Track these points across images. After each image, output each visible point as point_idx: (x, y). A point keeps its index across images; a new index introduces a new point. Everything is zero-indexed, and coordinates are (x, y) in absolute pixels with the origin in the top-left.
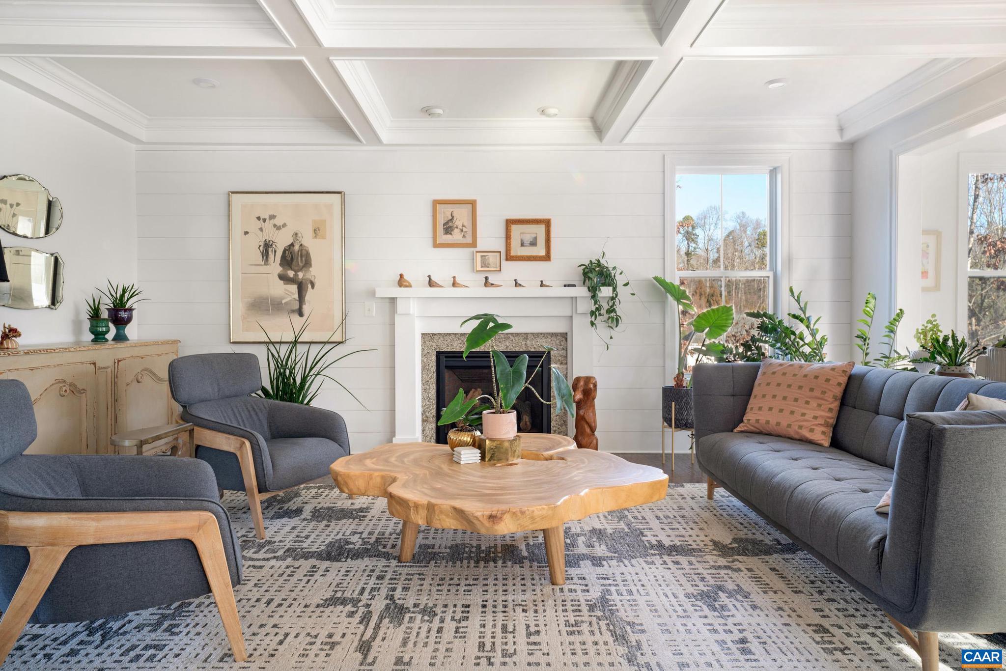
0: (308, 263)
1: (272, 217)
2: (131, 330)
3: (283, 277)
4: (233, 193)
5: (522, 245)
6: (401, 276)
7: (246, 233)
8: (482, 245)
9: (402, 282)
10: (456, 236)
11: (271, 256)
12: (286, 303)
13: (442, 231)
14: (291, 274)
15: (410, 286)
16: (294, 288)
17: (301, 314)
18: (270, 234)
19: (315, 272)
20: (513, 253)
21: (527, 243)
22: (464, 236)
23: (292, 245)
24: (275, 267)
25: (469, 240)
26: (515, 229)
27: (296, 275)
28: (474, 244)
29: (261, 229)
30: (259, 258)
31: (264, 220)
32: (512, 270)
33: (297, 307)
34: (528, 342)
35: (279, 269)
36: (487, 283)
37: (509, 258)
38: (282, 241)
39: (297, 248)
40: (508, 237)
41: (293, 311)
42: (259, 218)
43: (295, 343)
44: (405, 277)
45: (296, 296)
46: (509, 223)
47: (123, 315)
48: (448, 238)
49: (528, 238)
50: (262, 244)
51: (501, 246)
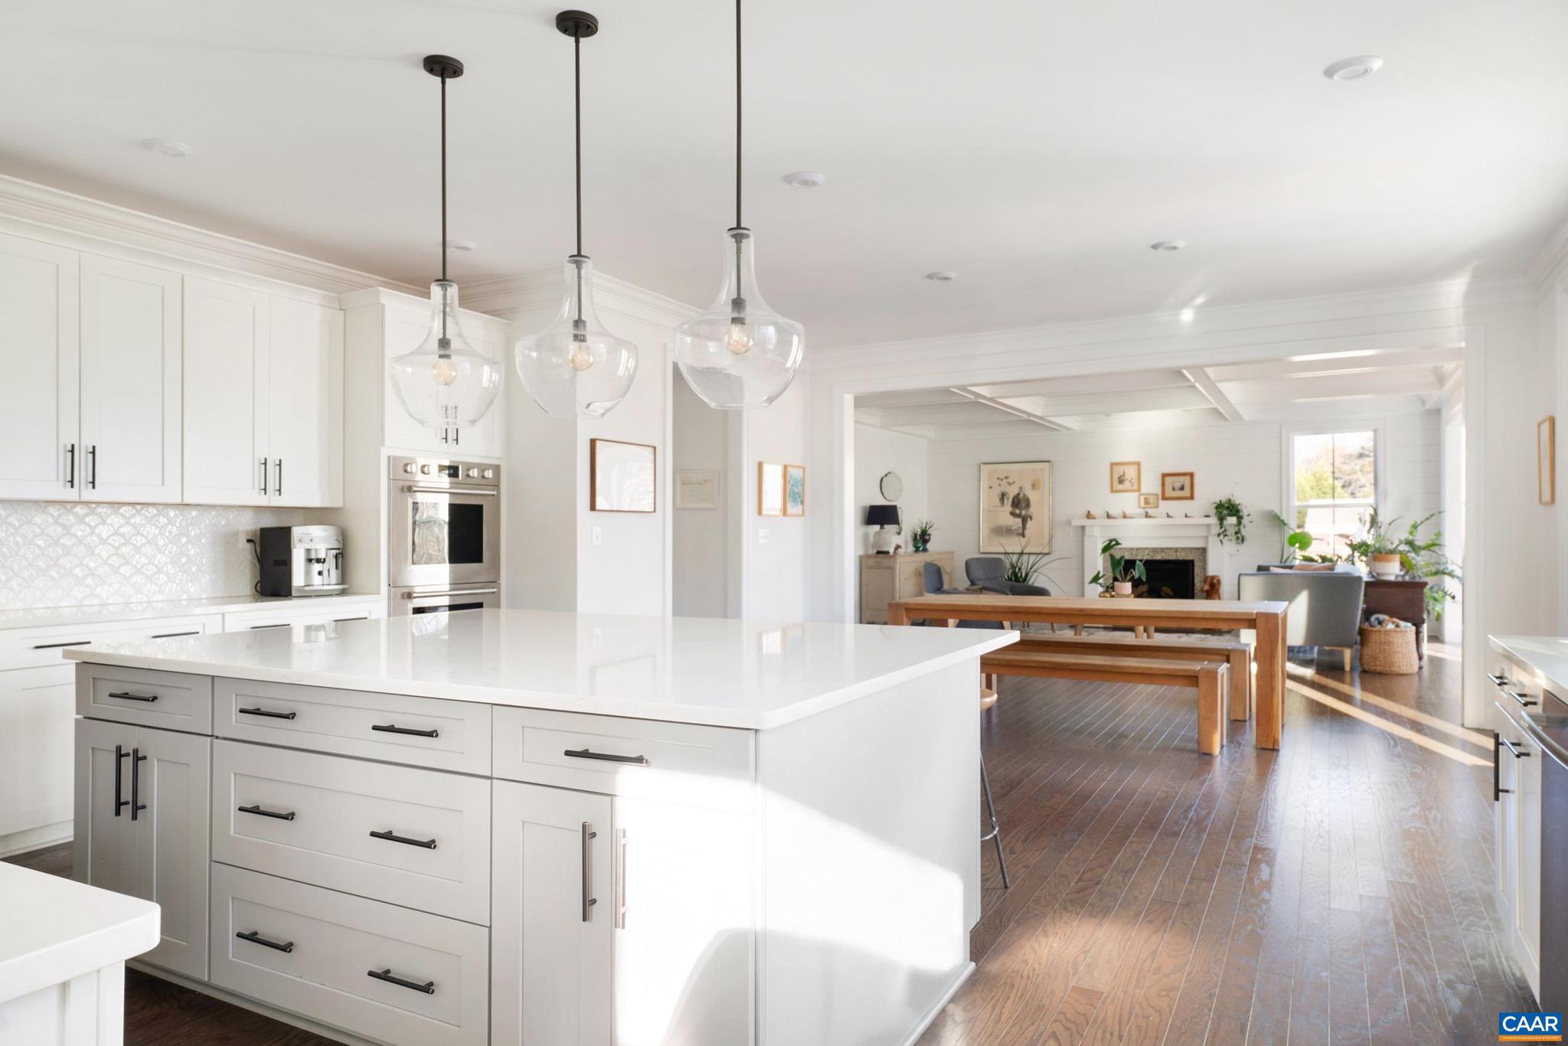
0: (1028, 505)
1: (1007, 478)
2: (929, 546)
3: (1012, 514)
4: (984, 464)
5: (1174, 489)
6: (1089, 512)
7: (991, 488)
8: (1144, 490)
9: (1089, 516)
10: (1127, 485)
11: (1006, 501)
12: (1015, 530)
13: (1117, 482)
14: (1017, 511)
15: (1094, 518)
16: (1019, 520)
17: (1023, 536)
18: (1005, 488)
19: (1032, 510)
20: (1167, 495)
21: (1177, 488)
22: (1132, 485)
23: (1018, 494)
24: (1008, 508)
25: (1136, 487)
26: (1168, 480)
27: (1021, 513)
28: (1139, 490)
29: (1000, 485)
30: (998, 502)
31: (1002, 480)
32: (1166, 506)
33: (1021, 531)
34: (1178, 554)
35: (1010, 509)
36: (1147, 516)
37: (1164, 498)
38: (1012, 492)
39: (1021, 496)
40: (1163, 485)
41: (1019, 534)
42: (998, 479)
43: (1022, 554)
44: (1091, 512)
45: (1021, 525)
46: (1164, 476)
47: (927, 537)
48: (1120, 487)
49: (1178, 485)
50: (1000, 494)
51: (1159, 491)
